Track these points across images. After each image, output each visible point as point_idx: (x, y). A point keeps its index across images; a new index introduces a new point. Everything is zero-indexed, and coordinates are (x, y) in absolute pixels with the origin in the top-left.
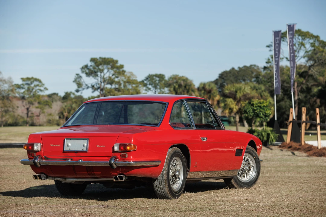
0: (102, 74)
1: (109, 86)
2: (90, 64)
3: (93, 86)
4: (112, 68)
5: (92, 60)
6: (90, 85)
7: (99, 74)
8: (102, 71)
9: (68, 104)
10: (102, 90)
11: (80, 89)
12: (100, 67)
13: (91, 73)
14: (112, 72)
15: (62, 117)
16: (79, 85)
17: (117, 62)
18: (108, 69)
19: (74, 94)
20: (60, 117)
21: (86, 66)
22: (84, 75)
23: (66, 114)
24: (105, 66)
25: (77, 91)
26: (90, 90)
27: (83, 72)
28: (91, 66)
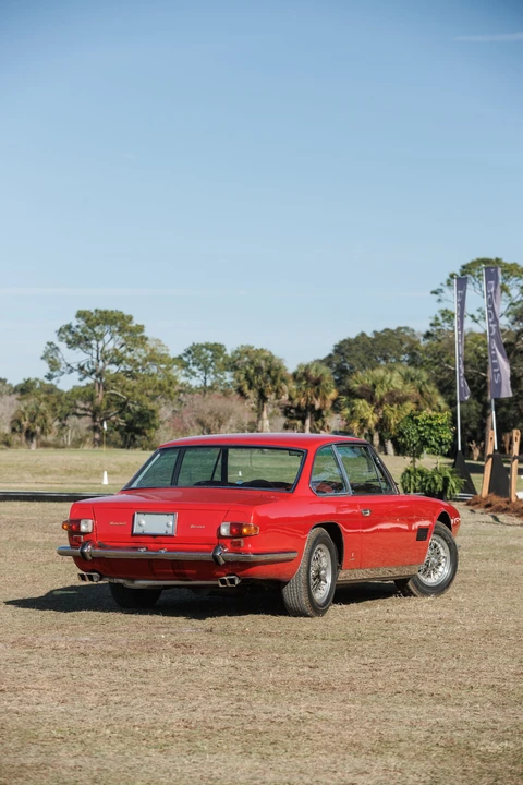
0: (101, 344)
1: (113, 369)
2: (75, 323)
3: (81, 368)
4: (121, 330)
5: (81, 315)
6: (75, 366)
7: (94, 342)
8: (100, 337)
9: (31, 402)
10: (99, 375)
11: (55, 374)
12: (97, 329)
13: (78, 340)
14: (119, 339)
15: (18, 429)
16: (54, 365)
17: (130, 319)
18: (113, 333)
19: (42, 383)
20: (14, 430)
21: (69, 327)
22: (63, 346)
23: (25, 424)
24: (107, 328)
25: (50, 377)
26: (76, 375)
27: (61, 339)
28: (78, 327)
